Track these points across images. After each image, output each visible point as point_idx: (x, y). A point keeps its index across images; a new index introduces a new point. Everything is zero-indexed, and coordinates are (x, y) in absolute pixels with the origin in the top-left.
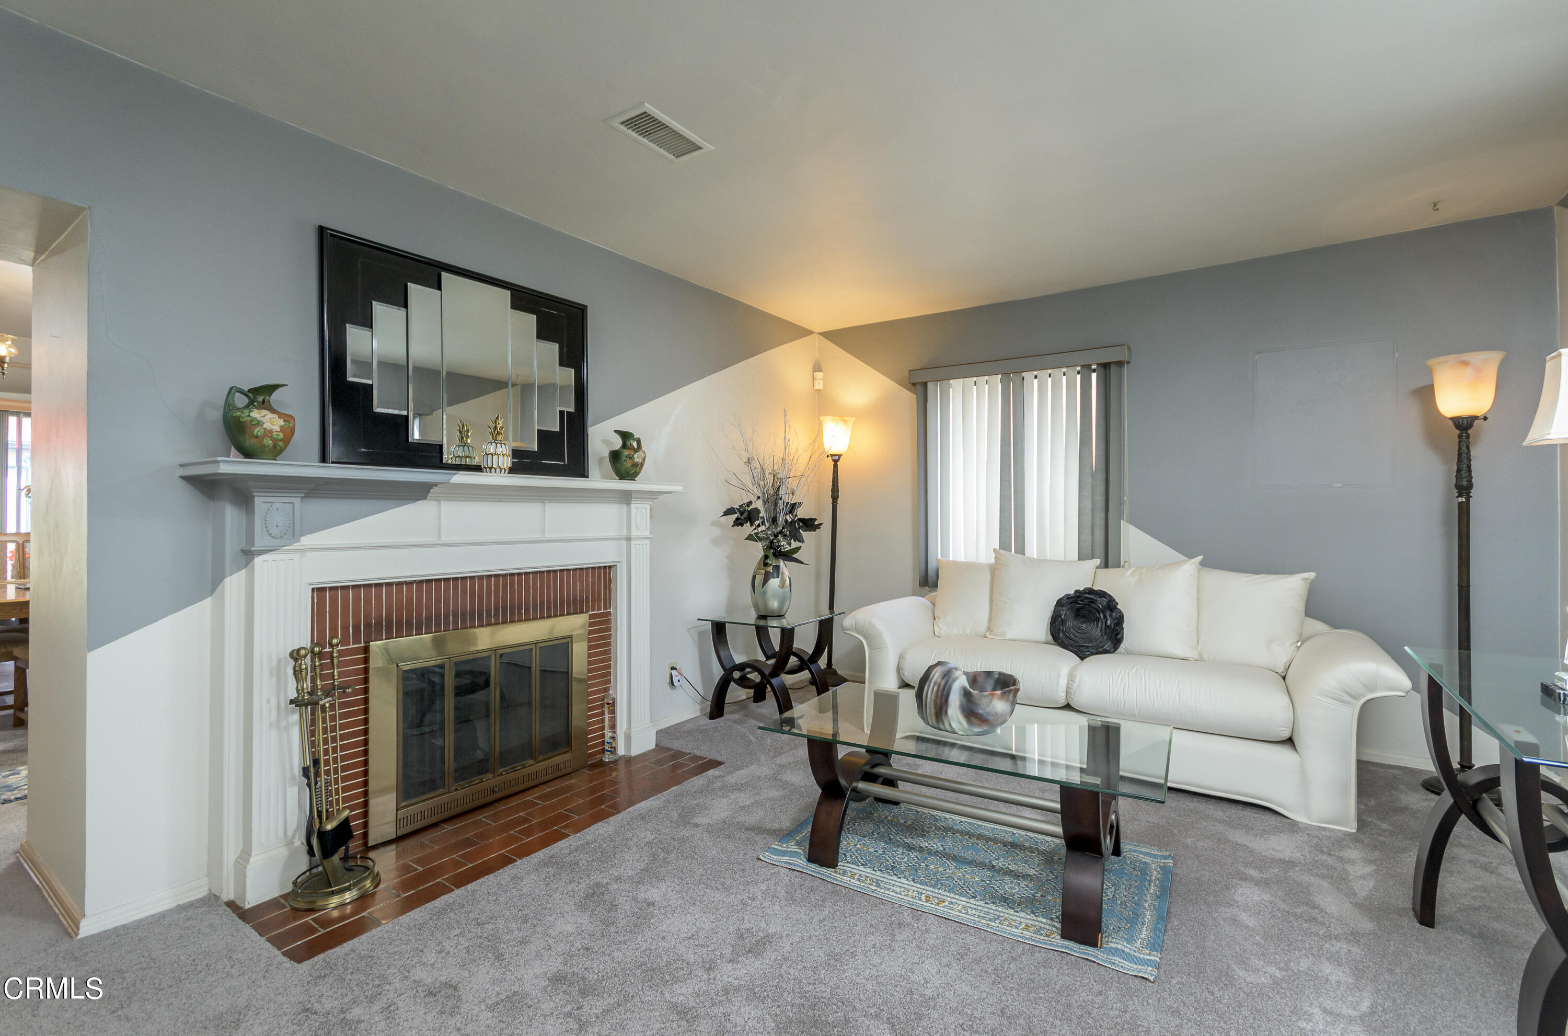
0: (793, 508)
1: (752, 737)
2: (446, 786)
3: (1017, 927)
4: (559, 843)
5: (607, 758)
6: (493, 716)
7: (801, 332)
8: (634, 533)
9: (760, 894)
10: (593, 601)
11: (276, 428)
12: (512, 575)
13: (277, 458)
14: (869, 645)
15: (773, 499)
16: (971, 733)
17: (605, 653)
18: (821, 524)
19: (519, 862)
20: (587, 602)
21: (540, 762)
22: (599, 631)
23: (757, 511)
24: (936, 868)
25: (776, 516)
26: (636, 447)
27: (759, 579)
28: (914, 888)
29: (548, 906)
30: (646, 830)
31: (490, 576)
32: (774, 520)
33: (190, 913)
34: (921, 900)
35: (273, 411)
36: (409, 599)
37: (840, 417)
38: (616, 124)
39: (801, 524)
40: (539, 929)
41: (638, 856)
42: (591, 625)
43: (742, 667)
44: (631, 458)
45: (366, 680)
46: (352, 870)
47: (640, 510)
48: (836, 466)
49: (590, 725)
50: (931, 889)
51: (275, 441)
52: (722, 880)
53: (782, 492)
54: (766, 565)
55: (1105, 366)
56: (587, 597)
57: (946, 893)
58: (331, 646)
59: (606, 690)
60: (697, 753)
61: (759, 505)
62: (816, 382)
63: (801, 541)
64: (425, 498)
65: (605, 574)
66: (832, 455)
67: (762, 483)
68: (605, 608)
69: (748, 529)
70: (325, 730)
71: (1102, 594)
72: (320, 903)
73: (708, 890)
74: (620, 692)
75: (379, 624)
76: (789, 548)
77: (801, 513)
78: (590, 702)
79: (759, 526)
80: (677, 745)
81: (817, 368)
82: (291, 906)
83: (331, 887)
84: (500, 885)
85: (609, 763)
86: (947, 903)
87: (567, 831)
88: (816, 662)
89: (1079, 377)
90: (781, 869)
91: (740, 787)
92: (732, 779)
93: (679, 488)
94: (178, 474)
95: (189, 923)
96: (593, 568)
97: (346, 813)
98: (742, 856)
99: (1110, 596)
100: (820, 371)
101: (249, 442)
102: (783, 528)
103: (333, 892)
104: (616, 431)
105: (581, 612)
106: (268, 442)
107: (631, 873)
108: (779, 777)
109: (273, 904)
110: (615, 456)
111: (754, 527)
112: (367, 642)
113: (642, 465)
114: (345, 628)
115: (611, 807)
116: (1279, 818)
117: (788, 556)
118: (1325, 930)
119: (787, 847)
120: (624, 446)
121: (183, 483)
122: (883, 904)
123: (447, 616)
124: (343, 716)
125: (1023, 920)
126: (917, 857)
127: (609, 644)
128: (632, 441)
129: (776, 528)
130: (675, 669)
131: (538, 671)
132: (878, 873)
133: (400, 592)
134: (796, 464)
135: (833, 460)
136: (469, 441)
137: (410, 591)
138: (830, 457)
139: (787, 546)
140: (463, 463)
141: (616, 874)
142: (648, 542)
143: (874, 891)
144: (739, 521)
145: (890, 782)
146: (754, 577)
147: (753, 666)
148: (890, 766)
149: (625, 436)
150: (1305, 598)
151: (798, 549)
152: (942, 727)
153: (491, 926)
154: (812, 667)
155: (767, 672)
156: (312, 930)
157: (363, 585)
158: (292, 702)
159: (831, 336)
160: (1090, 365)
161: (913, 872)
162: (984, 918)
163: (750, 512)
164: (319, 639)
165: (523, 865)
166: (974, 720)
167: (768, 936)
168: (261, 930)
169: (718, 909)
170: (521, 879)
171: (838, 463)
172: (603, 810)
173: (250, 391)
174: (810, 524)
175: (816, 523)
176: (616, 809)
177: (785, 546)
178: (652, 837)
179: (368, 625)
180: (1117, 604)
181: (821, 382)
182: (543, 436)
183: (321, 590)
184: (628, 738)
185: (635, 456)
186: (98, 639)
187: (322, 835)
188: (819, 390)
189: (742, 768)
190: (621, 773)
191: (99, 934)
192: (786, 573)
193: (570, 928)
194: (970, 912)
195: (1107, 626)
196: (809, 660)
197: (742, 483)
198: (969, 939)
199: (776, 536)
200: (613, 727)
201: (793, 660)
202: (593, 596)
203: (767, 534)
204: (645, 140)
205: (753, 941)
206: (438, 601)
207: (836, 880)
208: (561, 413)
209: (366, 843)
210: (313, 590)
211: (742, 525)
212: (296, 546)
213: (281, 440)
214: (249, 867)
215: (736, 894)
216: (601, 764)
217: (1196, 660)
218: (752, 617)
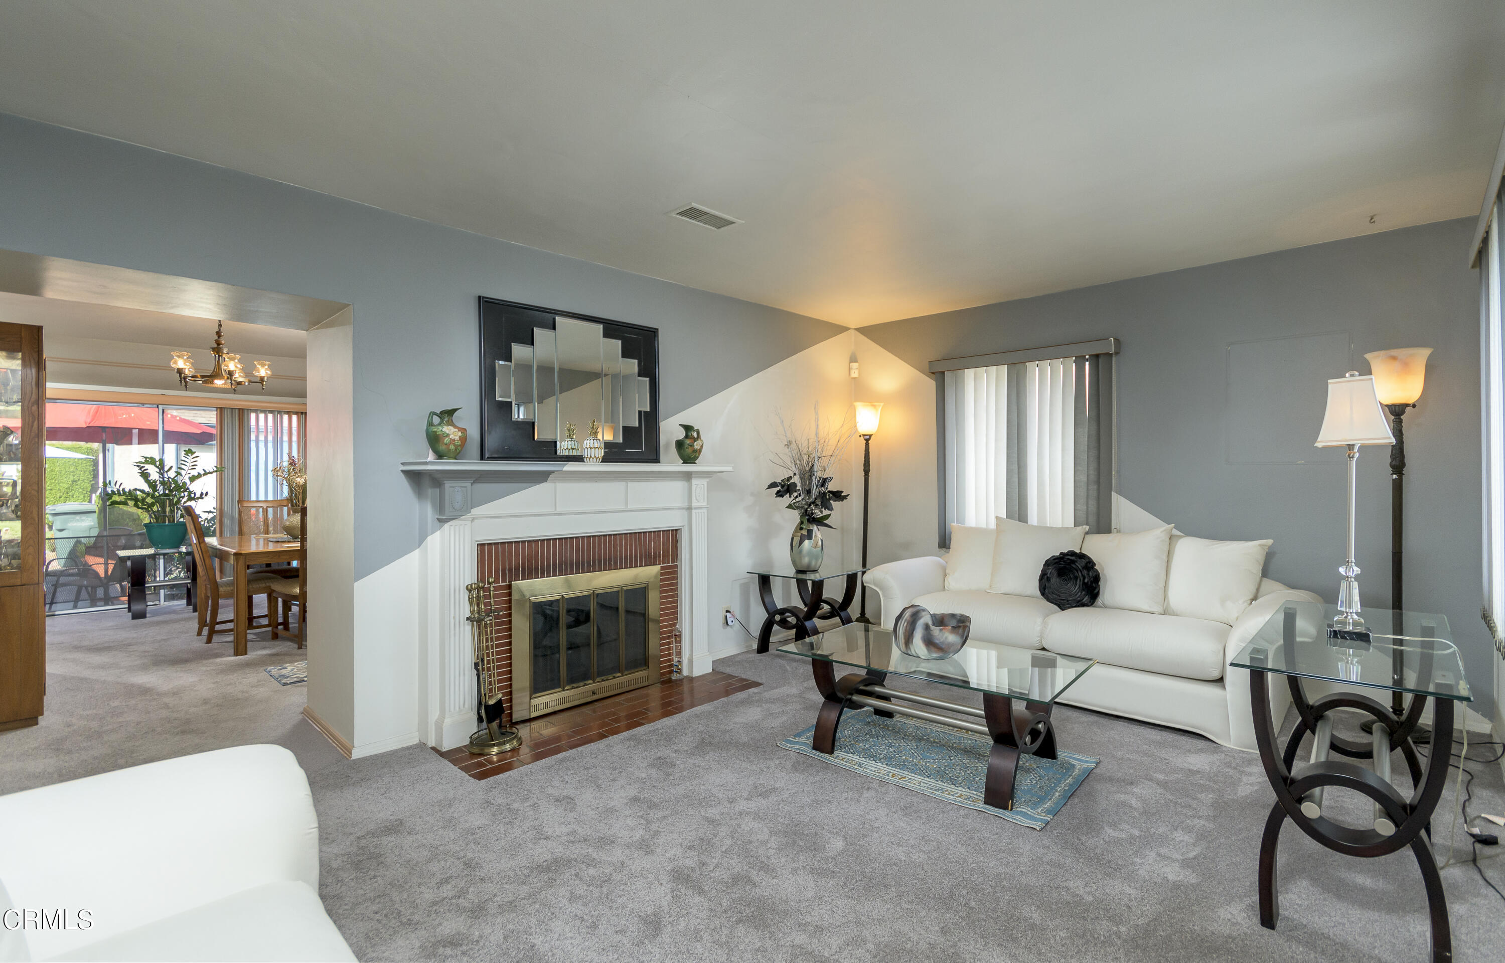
0: (824, 482)
1: (788, 667)
2: (562, 686)
3: (953, 795)
4: (638, 728)
5: (674, 677)
6: (592, 647)
7: (839, 329)
8: (695, 504)
9: (773, 765)
10: (664, 556)
11: (457, 438)
12: (605, 536)
13: (457, 457)
14: (884, 596)
15: (808, 474)
16: (931, 658)
17: (672, 596)
18: (848, 495)
19: (611, 737)
20: (659, 557)
21: (626, 675)
22: (669, 579)
23: (795, 484)
24: (907, 759)
25: (810, 489)
26: (696, 437)
27: (797, 540)
28: (885, 769)
29: (630, 763)
30: (699, 724)
31: (589, 537)
32: (809, 492)
33: (411, 751)
34: (888, 776)
35: (455, 427)
36: (536, 553)
37: (870, 402)
38: (674, 215)
39: (831, 495)
40: (624, 774)
41: (692, 739)
42: (662, 574)
43: (782, 612)
44: (692, 446)
45: (510, 608)
46: (504, 734)
47: (700, 485)
48: (867, 444)
49: (662, 651)
50: (899, 770)
51: (456, 447)
52: (748, 756)
53: (815, 468)
54: (801, 529)
55: (1097, 356)
56: (659, 553)
57: (908, 773)
58: (489, 583)
59: (674, 625)
60: (744, 676)
61: (796, 480)
62: (852, 372)
63: (831, 509)
64: (546, 481)
65: (673, 535)
66: (864, 435)
67: (798, 462)
68: (673, 562)
69: (787, 499)
70: (487, 639)
71: (1082, 556)
72: (486, 750)
73: (738, 761)
74: (684, 627)
75: (517, 569)
76: (821, 515)
77: (832, 487)
78: (662, 633)
79: (797, 497)
80: (729, 670)
81: (853, 359)
82: (469, 752)
83: (493, 741)
84: (598, 749)
85: (676, 680)
86: (907, 779)
87: (643, 722)
88: (846, 609)
89: (1074, 364)
90: (792, 753)
91: (773, 701)
92: (767, 695)
93: (730, 469)
94: (401, 469)
95: (411, 757)
96: (664, 531)
97: (500, 696)
98: (765, 743)
99: (1089, 558)
100: (856, 362)
101: (442, 448)
102: (816, 499)
103: (494, 744)
104: (680, 425)
105: (655, 564)
106: (452, 447)
107: (686, 748)
108: (804, 695)
109: (458, 750)
110: (680, 445)
111: (793, 498)
112: (510, 582)
113: (700, 451)
114: (497, 571)
115: (676, 709)
116: (1208, 743)
117: (820, 522)
118: (1194, 812)
119: (799, 739)
120: (687, 437)
121: (402, 475)
122: (860, 776)
123: (560, 565)
124: (497, 631)
125: (959, 792)
126: (894, 751)
127: (676, 589)
128: (692, 433)
129: (809, 498)
130: (729, 612)
131: (624, 611)
132: (862, 759)
133: (530, 547)
134: (827, 446)
135: (866, 440)
136: (574, 437)
137: (536, 546)
138: (862, 437)
139: (819, 513)
140: (571, 454)
141: (676, 748)
142: (705, 511)
143: (855, 769)
144: (780, 494)
145: (886, 698)
146: (792, 539)
147: (793, 611)
148: (884, 686)
149: (688, 428)
150: (1262, 562)
151: (829, 516)
152: (910, 653)
153: (593, 770)
154: (842, 614)
155: (801, 616)
156: (484, 765)
157: (508, 542)
158: (468, 619)
159: (867, 331)
160: (1085, 356)
161: (888, 760)
162: (931, 789)
163: (788, 486)
164: (481, 577)
165: (613, 739)
166: (933, 649)
167: (774, 788)
168: (455, 762)
169: (743, 772)
170: (612, 747)
171: (869, 442)
172: (670, 710)
173: (441, 413)
174: (838, 496)
175: (843, 494)
176: (680, 710)
177: (818, 513)
178: (702, 729)
179: (510, 570)
180: (1095, 565)
181: (857, 372)
182: (627, 430)
183: (481, 546)
184: (691, 662)
185: (695, 444)
186: (359, 576)
187: (487, 707)
188: (855, 378)
189: (776, 688)
190: (686, 688)
191: (362, 758)
192: (819, 536)
193: (643, 775)
194: (922, 784)
195: (1084, 583)
196: (839, 608)
197: (784, 462)
198: (915, 800)
199: (810, 505)
200: (679, 653)
201: (826, 607)
202: (664, 552)
203: (802, 504)
204: (694, 222)
205: (764, 790)
206: (554, 555)
207: (830, 761)
208: (640, 412)
209: (511, 720)
210: (478, 544)
211: (782, 496)
212: (469, 516)
213: (460, 446)
214: (444, 724)
215: (757, 765)
216: (670, 681)
217: (1161, 614)
218: (791, 572)
